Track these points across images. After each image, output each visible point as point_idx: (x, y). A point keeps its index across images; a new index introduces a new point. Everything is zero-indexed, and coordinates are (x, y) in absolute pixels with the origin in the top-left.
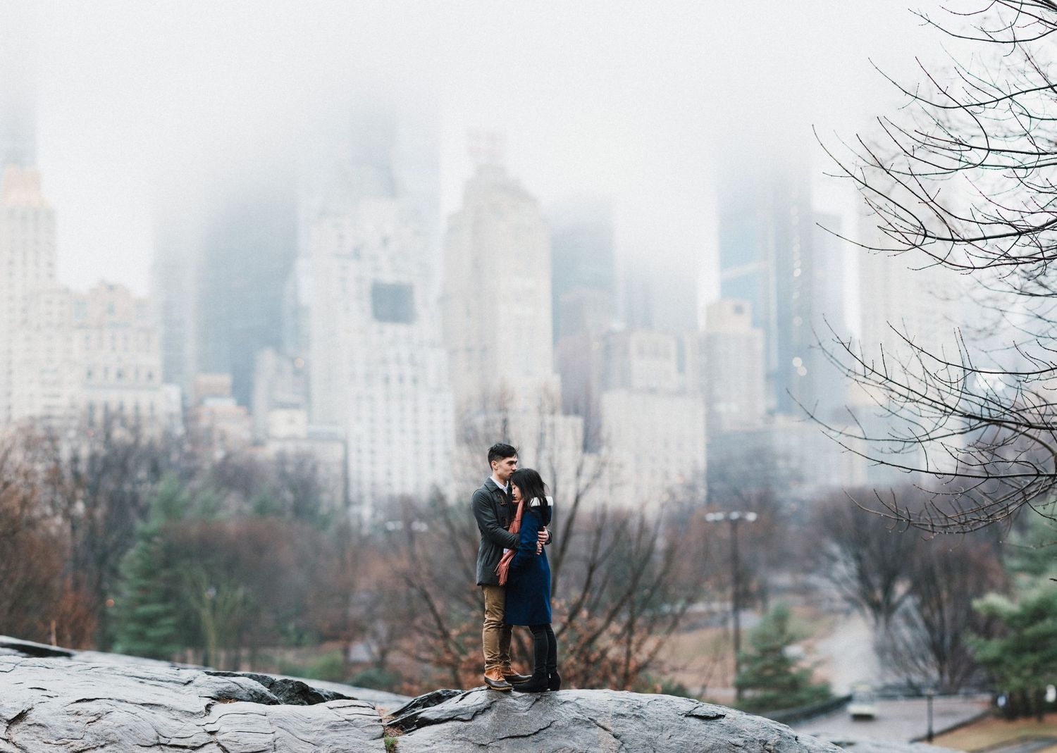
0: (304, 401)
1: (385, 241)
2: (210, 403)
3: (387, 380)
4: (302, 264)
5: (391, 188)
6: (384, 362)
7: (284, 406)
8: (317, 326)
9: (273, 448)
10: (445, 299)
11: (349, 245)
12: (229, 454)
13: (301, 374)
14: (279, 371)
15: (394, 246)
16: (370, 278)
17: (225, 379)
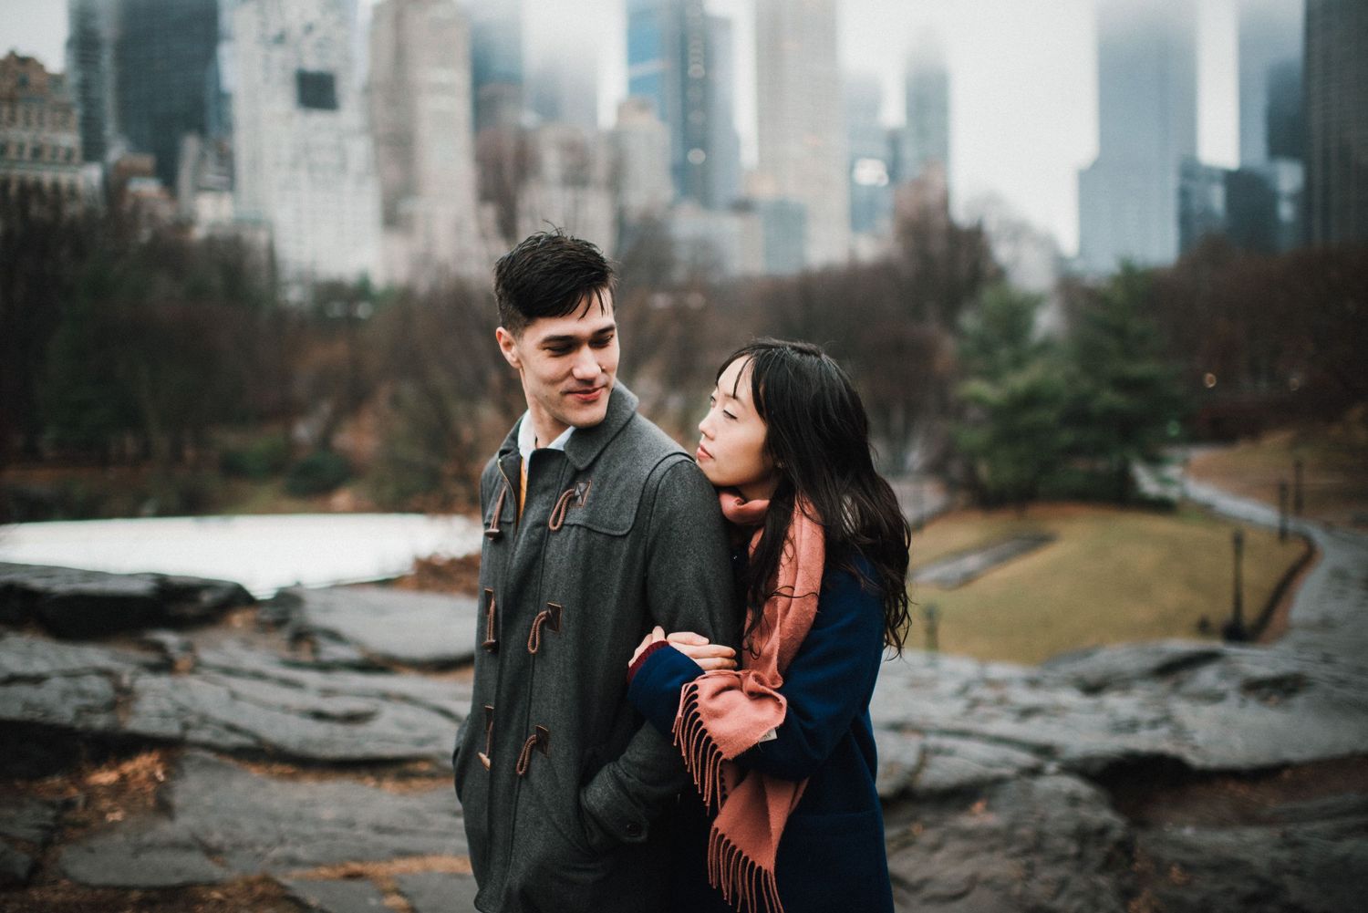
0: (229, 183)
1: (309, 28)
2: (134, 185)
3: (311, 168)
6: (309, 149)
7: (209, 189)
8: (241, 111)
9: (199, 233)
10: (368, 90)
11: (273, 31)
12: (156, 237)
13: (226, 159)
14: (203, 156)
15: (318, 34)
16: (293, 66)
17: (147, 161)
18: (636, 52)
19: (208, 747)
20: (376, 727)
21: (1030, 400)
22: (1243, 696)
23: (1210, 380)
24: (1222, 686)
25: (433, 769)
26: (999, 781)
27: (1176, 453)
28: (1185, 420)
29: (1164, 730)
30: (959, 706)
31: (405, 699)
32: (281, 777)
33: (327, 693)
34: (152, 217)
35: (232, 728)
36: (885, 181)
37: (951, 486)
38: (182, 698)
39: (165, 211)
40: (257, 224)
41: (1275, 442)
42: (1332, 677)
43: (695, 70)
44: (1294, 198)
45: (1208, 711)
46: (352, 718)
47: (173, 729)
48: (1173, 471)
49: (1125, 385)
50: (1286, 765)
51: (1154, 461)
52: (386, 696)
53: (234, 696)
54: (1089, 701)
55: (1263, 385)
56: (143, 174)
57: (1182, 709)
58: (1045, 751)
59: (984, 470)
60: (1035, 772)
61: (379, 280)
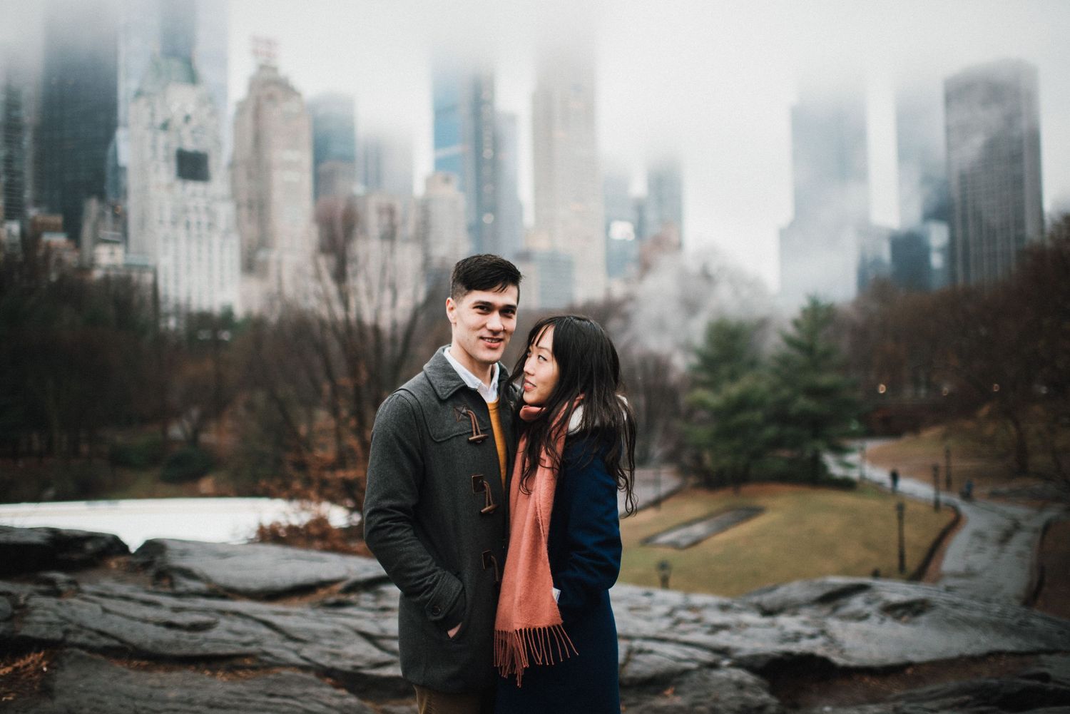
0: (123, 238)
1: (187, 119)
2: (46, 237)
3: (188, 225)
4: (121, 134)
5: (192, 77)
6: (186, 211)
7: (106, 242)
8: (132, 181)
9: (97, 274)
10: (232, 165)
11: (159, 120)
12: (62, 277)
13: (120, 218)
14: (102, 215)
15: (194, 123)
16: (175, 146)
17: (58, 219)
18: (441, 139)
19: (82, 646)
20: (213, 634)
21: (742, 404)
22: (882, 616)
23: (882, 389)
24: (868, 609)
25: (256, 664)
26: (686, 672)
27: (855, 444)
28: (863, 418)
29: (821, 640)
30: (665, 623)
31: (237, 614)
32: (138, 668)
33: (177, 610)
34: (60, 261)
35: (102, 633)
36: (632, 237)
37: (683, 471)
38: (64, 612)
39: (70, 258)
40: (143, 268)
41: (930, 434)
42: (949, 601)
43: (487, 153)
44: (942, 250)
45: (854, 626)
46: (195, 627)
47: (57, 634)
48: (852, 458)
49: (815, 392)
50: (910, 664)
51: (839, 450)
52: (223, 612)
53: (105, 611)
54: (766, 620)
55: (923, 392)
56: (53, 229)
57: (834, 625)
58: (724, 652)
59: (708, 458)
60: (713, 666)
61: (239, 312)
